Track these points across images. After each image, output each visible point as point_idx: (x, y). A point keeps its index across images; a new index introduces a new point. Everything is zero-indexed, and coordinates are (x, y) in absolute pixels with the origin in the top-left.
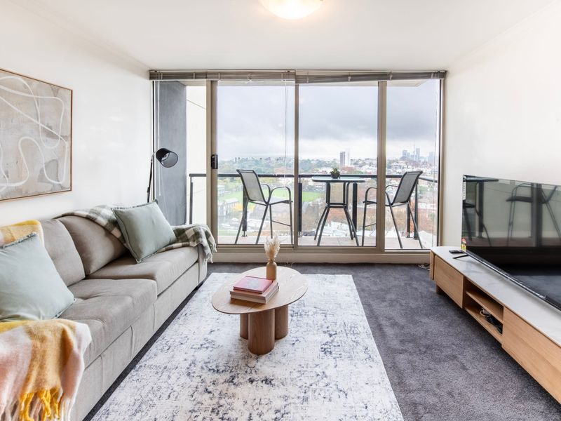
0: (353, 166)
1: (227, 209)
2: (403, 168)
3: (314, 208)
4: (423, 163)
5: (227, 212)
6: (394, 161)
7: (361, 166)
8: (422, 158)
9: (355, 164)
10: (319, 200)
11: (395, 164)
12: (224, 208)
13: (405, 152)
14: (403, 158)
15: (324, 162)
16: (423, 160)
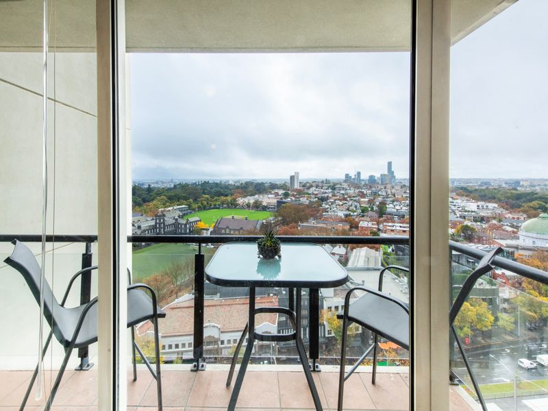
0: (302, 188)
1: (190, 227)
2: (346, 190)
3: (267, 226)
4: (364, 186)
5: (190, 230)
6: (337, 184)
7: (309, 188)
8: (363, 180)
9: (304, 186)
10: (271, 218)
11: (338, 186)
12: (188, 226)
13: (347, 176)
14: (345, 181)
15: (276, 185)
16: (363, 183)
